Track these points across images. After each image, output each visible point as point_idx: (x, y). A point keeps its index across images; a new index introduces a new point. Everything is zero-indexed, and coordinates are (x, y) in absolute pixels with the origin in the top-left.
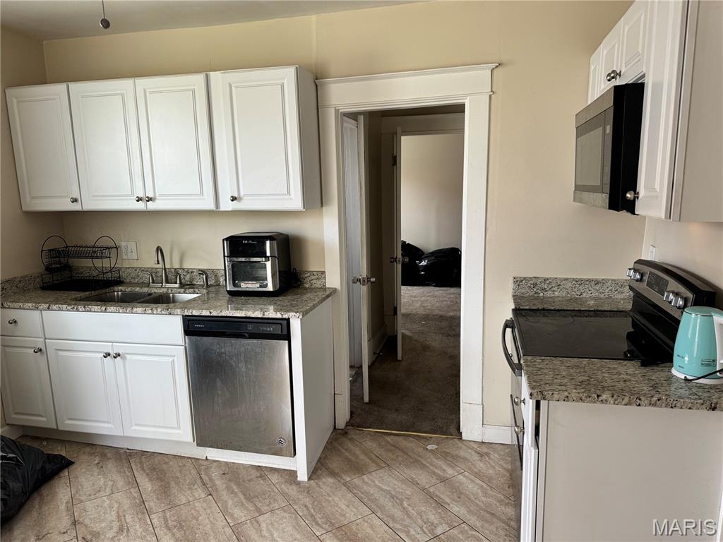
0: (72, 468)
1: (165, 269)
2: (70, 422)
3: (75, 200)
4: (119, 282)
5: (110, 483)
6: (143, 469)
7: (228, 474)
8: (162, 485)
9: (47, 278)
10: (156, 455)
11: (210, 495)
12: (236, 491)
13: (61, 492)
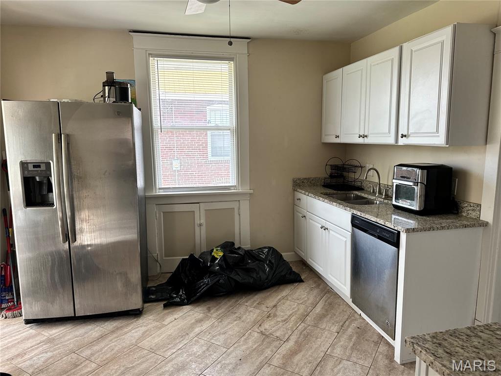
0: (301, 283)
1: (379, 184)
2: (310, 260)
3: (337, 137)
4: (360, 189)
5: (307, 299)
6: (326, 302)
7: (361, 329)
8: (324, 314)
9: (329, 181)
10: (340, 298)
11: (338, 333)
12: (353, 340)
13: (286, 291)
